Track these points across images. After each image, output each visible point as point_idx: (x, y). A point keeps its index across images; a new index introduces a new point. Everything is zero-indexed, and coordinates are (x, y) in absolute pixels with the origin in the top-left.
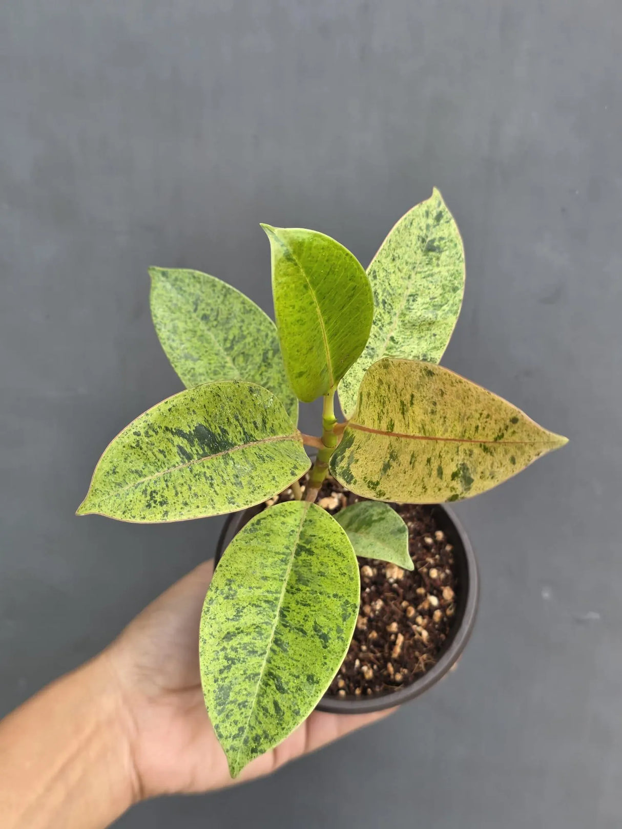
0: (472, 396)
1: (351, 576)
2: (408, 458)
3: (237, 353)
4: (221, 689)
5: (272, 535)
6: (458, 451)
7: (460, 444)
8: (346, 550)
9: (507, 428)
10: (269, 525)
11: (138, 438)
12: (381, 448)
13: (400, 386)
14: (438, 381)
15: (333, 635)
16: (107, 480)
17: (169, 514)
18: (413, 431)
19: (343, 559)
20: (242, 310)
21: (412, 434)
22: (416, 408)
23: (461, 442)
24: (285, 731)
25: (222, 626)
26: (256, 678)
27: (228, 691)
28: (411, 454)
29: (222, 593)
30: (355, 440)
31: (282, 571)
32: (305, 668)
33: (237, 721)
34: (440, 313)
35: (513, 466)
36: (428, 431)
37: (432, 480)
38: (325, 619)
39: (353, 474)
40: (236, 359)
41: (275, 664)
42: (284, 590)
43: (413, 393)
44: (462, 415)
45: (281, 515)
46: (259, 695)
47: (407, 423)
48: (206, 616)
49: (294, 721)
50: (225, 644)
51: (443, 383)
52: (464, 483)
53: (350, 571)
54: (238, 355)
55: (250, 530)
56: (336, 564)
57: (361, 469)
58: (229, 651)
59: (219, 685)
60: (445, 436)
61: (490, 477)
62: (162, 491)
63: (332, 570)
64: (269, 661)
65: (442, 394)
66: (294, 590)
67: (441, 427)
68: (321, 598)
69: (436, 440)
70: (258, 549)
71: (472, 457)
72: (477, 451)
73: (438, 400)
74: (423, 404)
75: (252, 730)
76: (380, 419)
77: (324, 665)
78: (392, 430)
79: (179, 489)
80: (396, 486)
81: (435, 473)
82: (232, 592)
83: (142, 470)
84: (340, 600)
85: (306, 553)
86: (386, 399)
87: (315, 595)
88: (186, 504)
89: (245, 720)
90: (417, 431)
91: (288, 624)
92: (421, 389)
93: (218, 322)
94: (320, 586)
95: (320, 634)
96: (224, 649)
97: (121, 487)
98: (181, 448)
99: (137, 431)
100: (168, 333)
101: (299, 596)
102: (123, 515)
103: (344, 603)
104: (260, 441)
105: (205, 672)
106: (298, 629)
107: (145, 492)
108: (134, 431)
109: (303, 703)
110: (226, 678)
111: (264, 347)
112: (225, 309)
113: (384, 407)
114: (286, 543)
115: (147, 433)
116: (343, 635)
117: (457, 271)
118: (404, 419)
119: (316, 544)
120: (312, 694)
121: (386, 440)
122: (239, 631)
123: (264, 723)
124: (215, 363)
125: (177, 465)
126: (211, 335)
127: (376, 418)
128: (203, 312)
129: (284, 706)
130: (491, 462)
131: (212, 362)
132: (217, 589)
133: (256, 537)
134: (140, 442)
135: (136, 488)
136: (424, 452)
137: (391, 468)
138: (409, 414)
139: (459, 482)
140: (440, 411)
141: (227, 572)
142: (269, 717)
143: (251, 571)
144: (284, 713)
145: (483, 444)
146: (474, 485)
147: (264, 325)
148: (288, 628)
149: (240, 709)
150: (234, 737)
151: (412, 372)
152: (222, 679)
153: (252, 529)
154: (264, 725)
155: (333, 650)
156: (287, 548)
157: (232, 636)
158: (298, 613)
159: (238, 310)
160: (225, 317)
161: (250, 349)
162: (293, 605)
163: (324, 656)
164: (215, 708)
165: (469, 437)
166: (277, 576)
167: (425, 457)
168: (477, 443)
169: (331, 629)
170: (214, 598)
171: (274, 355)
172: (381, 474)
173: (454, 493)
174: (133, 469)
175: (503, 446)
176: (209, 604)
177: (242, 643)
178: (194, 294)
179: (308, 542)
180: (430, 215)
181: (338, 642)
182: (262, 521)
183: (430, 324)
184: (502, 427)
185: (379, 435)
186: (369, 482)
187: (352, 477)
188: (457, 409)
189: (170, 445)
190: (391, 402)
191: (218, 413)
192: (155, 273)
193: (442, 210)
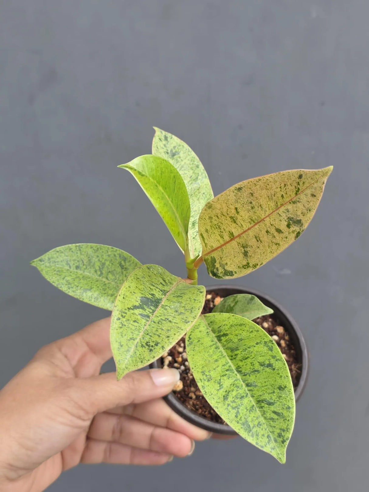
0: (270, 182)
1: (256, 330)
2: (255, 240)
3: (106, 274)
4: (243, 424)
5: (201, 340)
6: (280, 215)
7: (278, 211)
8: (242, 321)
9: (298, 184)
10: (195, 337)
11: (120, 321)
12: (234, 248)
13: (225, 210)
14: (246, 190)
15: (272, 361)
16: (121, 352)
17: (164, 346)
18: (246, 226)
19: (244, 326)
20: (94, 251)
21: (247, 228)
22: (242, 213)
24: (291, 421)
25: (218, 395)
26: (254, 408)
27: (247, 423)
28: (254, 237)
29: (205, 380)
30: (216, 258)
31: (220, 353)
32: (273, 386)
33: (263, 434)
34: (199, 181)
35: (315, 197)
36: (256, 219)
37: (277, 238)
38: (262, 358)
39: (230, 270)
40: (108, 277)
41: (257, 395)
42: (229, 361)
43: (235, 207)
44: (270, 196)
45: (196, 329)
46: (262, 415)
47: (240, 225)
48: (207, 396)
49: (291, 413)
50: (227, 402)
51: (250, 188)
52: (296, 225)
53: (254, 328)
54: (108, 275)
56: (243, 330)
57: (232, 265)
58: (231, 404)
60: (267, 214)
61: (308, 211)
62: (150, 340)
63: (244, 334)
64: (253, 396)
65: (252, 194)
66: (234, 356)
67: (261, 211)
68: (251, 350)
69: (263, 220)
70: (201, 350)
71: (290, 212)
72: (290, 207)
73: (252, 200)
74: (245, 208)
75: (274, 433)
76: (222, 237)
77: (281, 377)
78: (233, 236)
79: (158, 333)
80: (259, 256)
81: (276, 234)
82: (208, 377)
83: (133, 336)
84: (261, 344)
85: (223, 337)
86: (220, 224)
87: (247, 351)
88: (168, 337)
89: (266, 431)
90: (249, 224)
91: (246, 373)
92: (239, 201)
93: (86, 265)
94: (245, 345)
95: (266, 366)
96: (228, 405)
97: (130, 351)
98: (141, 315)
99: (117, 318)
100: (67, 286)
101: (239, 357)
102: (143, 363)
103: (264, 343)
104: (170, 291)
105: (230, 422)
106: (253, 372)
107: (142, 346)
109: (287, 402)
110: (241, 418)
111: (117, 262)
112: (85, 257)
113: (220, 229)
114: (210, 339)
115: (122, 316)
116: (278, 358)
117: (192, 157)
118: (237, 224)
119: (225, 329)
120: (288, 394)
121: (234, 243)
122: (228, 392)
123: (277, 425)
124: (100, 285)
125: (146, 324)
126: (87, 273)
127: (219, 238)
128: (75, 266)
129: (279, 410)
130: (302, 205)
131: (98, 285)
132: (201, 379)
133: (195, 345)
134: (123, 322)
135: (137, 347)
136: (261, 231)
137: (249, 252)
138: (239, 220)
139: (294, 226)
140: (256, 205)
141: (198, 369)
142: (276, 421)
143: (207, 362)
144: (282, 413)
145: (290, 201)
146: (303, 221)
147: (109, 251)
148: (248, 375)
149: (260, 428)
150: (269, 443)
151: (229, 197)
153: (190, 343)
154: (278, 427)
155: (279, 368)
156: (213, 341)
157: (227, 396)
158: (246, 365)
159: (91, 252)
160: (88, 260)
161: (111, 268)
162: (240, 364)
163: (277, 374)
164: (249, 435)
165: (281, 204)
166: (220, 356)
167: (264, 232)
168: (287, 203)
169: (269, 360)
170: (203, 385)
171: (125, 263)
172: (246, 258)
173: (296, 233)
174: (129, 338)
175: (302, 194)
176: (204, 389)
177: (234, 396)
178: (63, 260)
179: (220, 331)
180: (162, 140)
181: (278, 363)
182: (191, 337)
183: (198, 189)
184: (296, 185)
185: (227, 245)
186: (243, 267)
187: (232, 272)
188: (266, 195)
189: (135, 316)
190: (223, 223)
191: (144, 287)
192: (36, 263)
193: (165, 134)
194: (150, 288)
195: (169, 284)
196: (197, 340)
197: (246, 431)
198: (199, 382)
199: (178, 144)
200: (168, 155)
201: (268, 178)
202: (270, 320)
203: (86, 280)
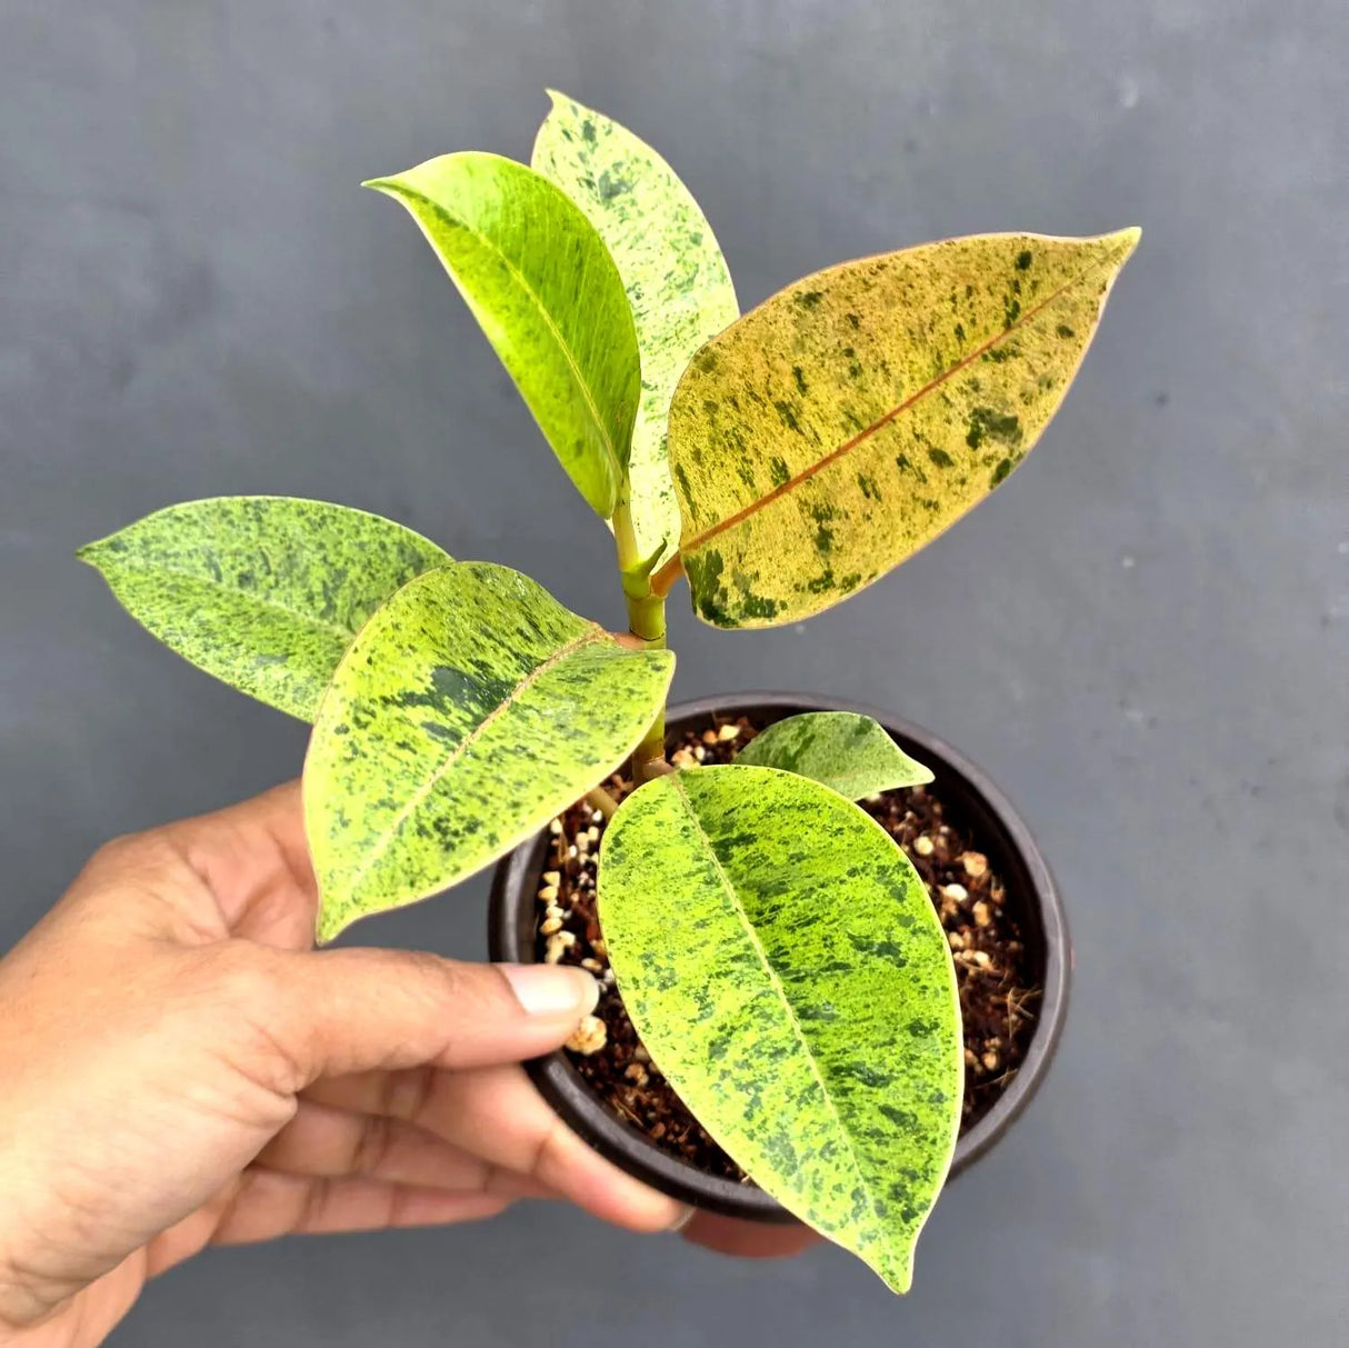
0: (918, 276)
1: (855, 827)
2: (857, 491)
3: (346, 610)
4: (771, 1144)
5: (656, 850)
6: (947, 401)
7: (941, 388)
8: (810, 795)
9: (1016, 287)
10: (638, 840)
11: (348, 737)
12: (787, 522)
13: (758, 379)
14: (834, 304)
15: (900, 935)
17: (498, 835)
18: (832, 439)
19: (815, 810)
20: (307, 527)
21: (834, 449)
22: (817, 389)
23: (943, 384)
24: (940, 1144)
26: (817, 1094)
27: (785, 1142)
28: (857, 480)
29: (650, 984)
30: (722, 554)
31: (721, 899)
32: (893, 1021)
33: (840, 1185)
34: (697, 293)
35: (1071, 339)
36: (864, 414)
37: (933, 482)
38: (864, 921)
39: (766, 597)
40: (352, 621)
41: (832, 1049)
42: (750, 929)
43: (796, 365)
44: (916, 329)
45: (644, 814)
46: (843, 1119)
47: (812, 436)
48: (650, 1035)
49: (945, 1115)
50: (719, 1064)
51: (848, 298)
52: (1000, 435)
53: (846, 820)
54: (352, 612)
55: (613, 860)
56: (811, 826)
57: (776, 582)
58: (735, 1073)
59: (761, 1140)
60: (904, 399)
61: (1044, 388)
62: (452, 812)
63: (812, 840)
64: (817, 1053)
65: (854, 321)
66: (767, 914)
67: (885, 387)
68: (830, 892)
69: (890, 419)
70: (651, 884)
71: (982, 390)
72: (983, 373)
73: (855, 341)
74: (828, 371)
75: (877, 1184)
76: (747, 479)
77: (924, 992)
78: (787, 477)
79: (481, 792)
80: (868, 550)
81: (929, 469)
82: (666, 974)
83: (390, 795)
84: (867, 875)
85: (739, 846)
86: (742, 431)
87: (814, 896)
88: (516, 805)
89: (851, 1176)
90: (842, 433)
91: (803, 974)
92: (808, 343)
93: (276, 574)
94: (810, 876)
95: (875, 950)
96: (724, 1074)
97: (374, 845)
98: (430, 726)
99: (338, 725)
100: (199, 641)
101: (784, 917)
102: (414, 890)
103: (878, 873)
104: (549, 660)
106: (827, 969)
107: (421, 831)
108: (334, 727)
109: (936, 1076)
110: (764, 1122)
112: (274, 545)
113: (744, 450)
114: (691, 852)
115: (357, 720)
116: (919, 924)
118: (801, 432)
119: (746, 820)
120: (941, 1052)
121: (788, 503)
122: (728, 1031)
123: (891, 1158)
124: (319, 648)
125: (443, 759)
126: (276, 603)
127: (738, 483)
128: (235, 573)
129: (905, 1104)
130: (1025, 367)
131: (313, 647)
132: (635, 981)
133: (632, 867)
134: (356, 743)
135: (401, 833)
136: (880, 458)
137: (835, 533)
138: (808, 418)
139: (991, 441)
140: (867, 360)
141: (630, 947)
142: (892, 1141)
143: (669, 925)
144: (915, 1116)
145: (986, 352)
146: (1023, 424)
147: (365, 531)
148: (808, 980)
149: (830, 1162)
150: (855, 1216)
151: (772, 328)
152: (759, 1128)
153: (616, 858)
154: (894, 1162)
155: (919, 959)
156: (699, 859)
157: (723, 1044)
158: (806, 944)
159: (298, 531)
160: (283, 556)
161: (367, 589)
162: (787, 939)
163: (912, 979)
164: (785, 1184)
165: (953, 362)
166: (718, 910)
167: (890, 462)
168: (975, 360)
169: (889, 929)
170: (642, 1000)
172: (822, 556)
173: (995, 465)
174: (374, 801)
175: (1028, 325)
176: (641, 1013)
177: (749, 1047)
178: (196, 550)
179: (727, 827)
180: (572, 135)
181: (920, 941)
182: (621, 838)
183: (692, 322)
184: (1006, 290)
185: (765, 508)
186: (811, 586)
187: (771, 604)
188: (901, 327)
189: (407, 728)
190: (753, 425)
191: (452, 636)
192: (97, 555)
193: (587, 119)
194: (476, 642)
195: (550, 638)
196: (644, 852)
197: (775, 1170)
198: (628, 989)
199: (632, 157)
200: (592, 193)
201: (913, 263)
202: (944, 829)
203: (273, 625)
